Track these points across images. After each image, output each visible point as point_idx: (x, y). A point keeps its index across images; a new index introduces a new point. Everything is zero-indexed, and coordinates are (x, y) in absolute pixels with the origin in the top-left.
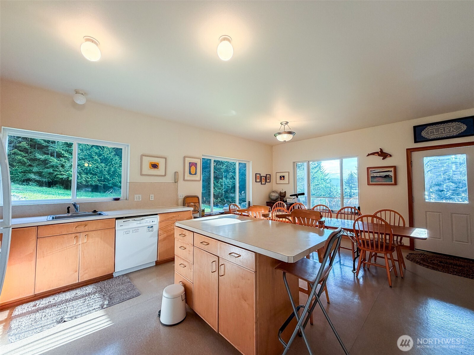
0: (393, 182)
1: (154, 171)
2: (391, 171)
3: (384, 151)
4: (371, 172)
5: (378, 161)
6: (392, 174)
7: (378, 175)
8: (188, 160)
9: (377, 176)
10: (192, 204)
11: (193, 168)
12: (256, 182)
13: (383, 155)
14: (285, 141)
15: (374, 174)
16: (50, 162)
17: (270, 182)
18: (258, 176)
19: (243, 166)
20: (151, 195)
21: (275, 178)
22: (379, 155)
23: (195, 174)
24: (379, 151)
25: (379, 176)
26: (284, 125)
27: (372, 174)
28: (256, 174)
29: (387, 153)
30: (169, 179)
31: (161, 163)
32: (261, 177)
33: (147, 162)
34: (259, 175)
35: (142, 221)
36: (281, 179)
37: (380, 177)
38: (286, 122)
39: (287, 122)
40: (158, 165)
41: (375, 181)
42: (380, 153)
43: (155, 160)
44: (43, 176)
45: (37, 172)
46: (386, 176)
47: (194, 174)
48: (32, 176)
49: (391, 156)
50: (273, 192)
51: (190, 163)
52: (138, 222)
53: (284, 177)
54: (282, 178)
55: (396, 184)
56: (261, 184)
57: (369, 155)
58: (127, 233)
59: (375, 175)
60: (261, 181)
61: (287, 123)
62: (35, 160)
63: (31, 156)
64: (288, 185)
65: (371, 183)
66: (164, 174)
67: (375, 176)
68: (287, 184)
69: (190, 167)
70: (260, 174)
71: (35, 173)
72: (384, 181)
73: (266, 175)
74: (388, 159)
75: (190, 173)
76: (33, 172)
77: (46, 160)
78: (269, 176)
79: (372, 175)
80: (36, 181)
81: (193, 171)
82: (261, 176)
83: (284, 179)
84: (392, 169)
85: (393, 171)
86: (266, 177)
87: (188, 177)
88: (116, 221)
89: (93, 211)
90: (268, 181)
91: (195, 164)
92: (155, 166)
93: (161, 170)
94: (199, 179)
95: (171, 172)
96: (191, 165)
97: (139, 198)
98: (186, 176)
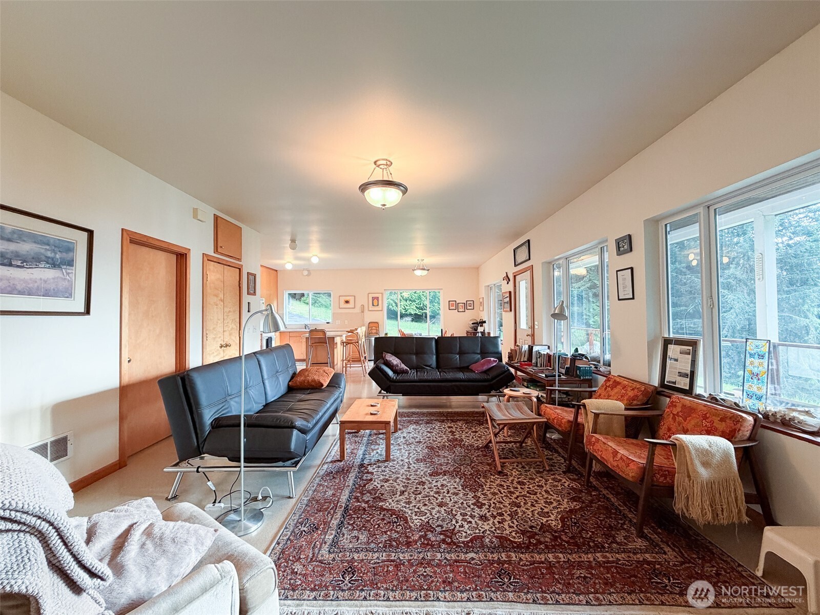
1: (347, 306)
6: (509, 300)
8: (371, 296)
10: (374, 328)
11: (376, 300)
12: (449, 310)
17: (473, 309)
18: (453, 304)
20: (346, 321)
21: (479, 305)
22: (506, 280)
23: (378, 305)
28: (449, 301)
30: (358, 310)
31: (351, 299)
33: (343, 299)
34: (454, 302)
40: (350, 301)
42: (506, 277)
43: (347, 298)
47: (376, 306)
49: (509, 280)
51: (373, 298)
53: (481, 303)
55: (511, 310)
56: (458, 312)
57: (503, 279)
60: (457, 308)
64: (483, 312)
66: (353, 307)
70: (456, 301)
73: (467, 301)
75: (373, 305)
78: (472, 302)
81: (375, 303)
82: (458, 303)
86: (466, 304)
87: (371, 308)
90: (469, 308)
92: (347, 302)
93: (351, 305)
94: (381, 309)
95: (358, 306)
96: (373, 299)
97: (338, 322)
98: (370, 307)
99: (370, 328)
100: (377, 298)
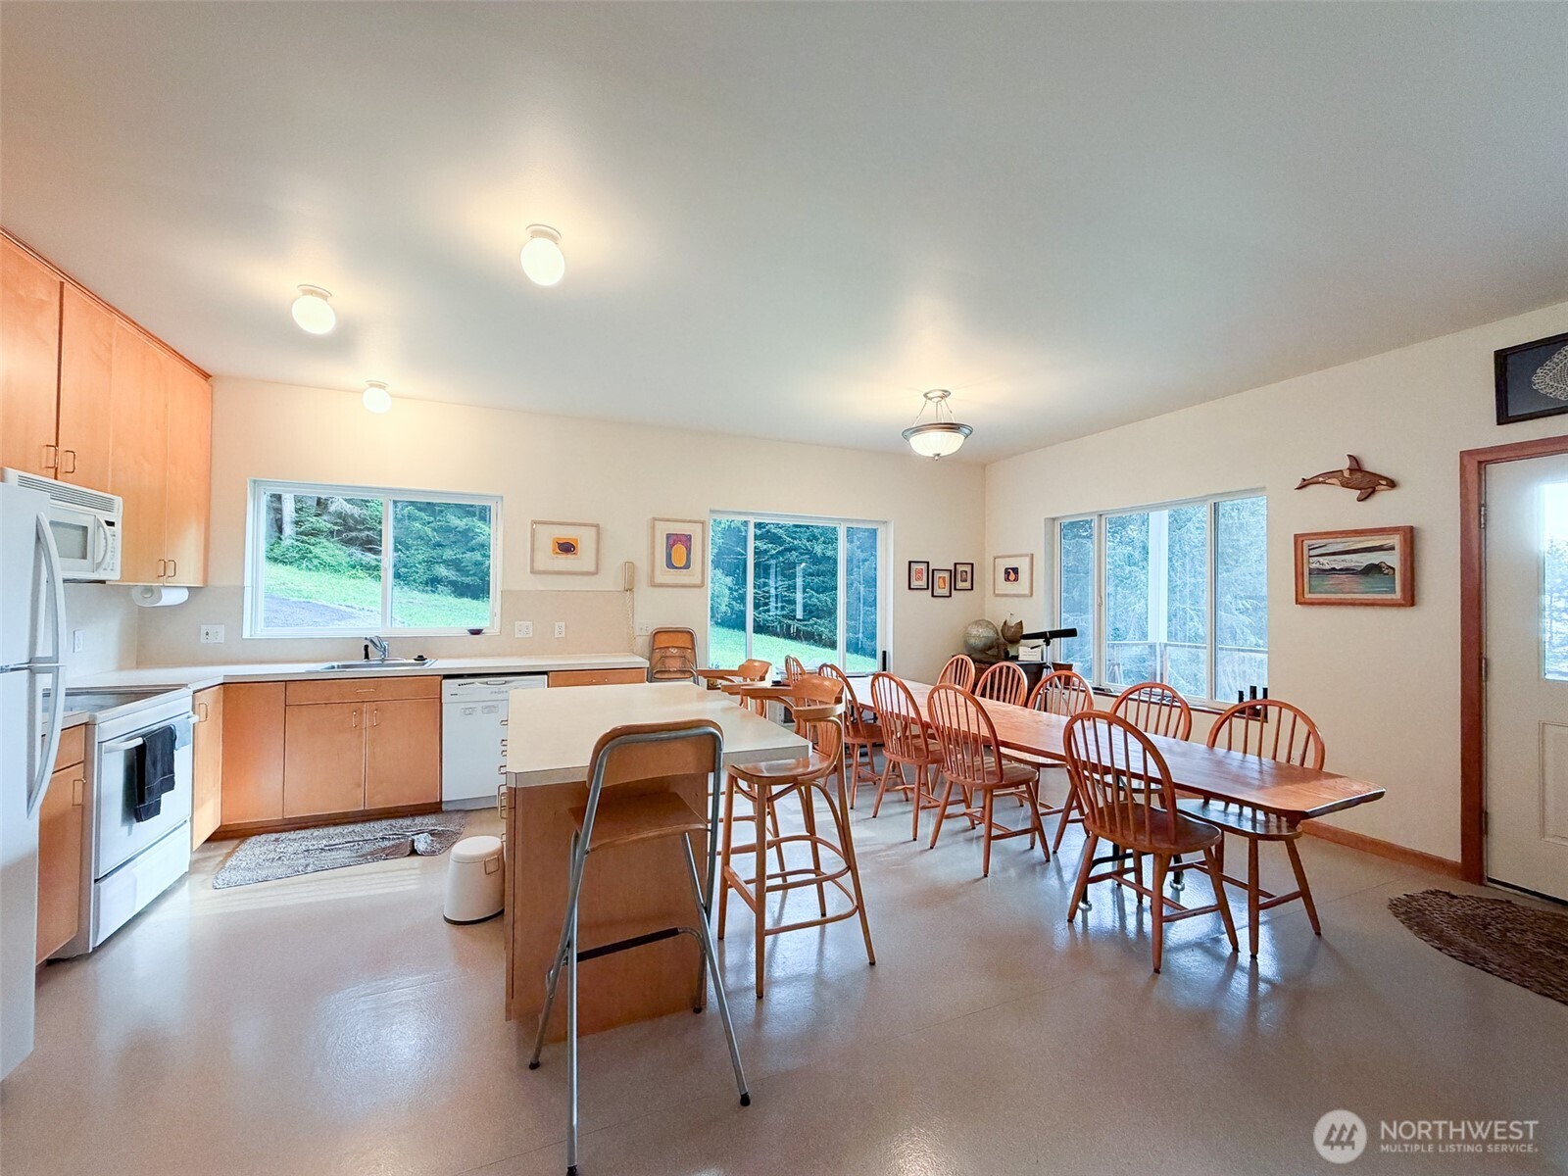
0: (1398, 595)
1: (565, 562)
2: (1392, 548)
3: (1371, 465)
4: (1313, 553)
5: (1341, 509)
6: (1393, 560)
7: (1339, 562)
8: (663, 529)
9: (1334, 569)
10: (675, 651)
11: (680, 549)
12: (910, 588)
13: (1364, 481)
14: (938, 455)
15: (1321, 559)
16: (477, 534)
17: (972, 589)
18: (920, 572)
19: (867, 540)
20: (557, 624)
21: (990, 577)
22: (1346, 484)
23: (687, 566)
24: (1345, 464)
25: (1341, 570)
26: (936, 400)
27: (1315, 559)
28: (910, 563)
29: (1378, 472)
30: (610, 580)
31: (585, 540)
32: (931, 574)
33: (547, 537)
34: (923, 566)
35: (504, 688)
36: (1007, 579)
37: (1347, 571)
38: (940, 394)
39: (946, 391)
40: (577, 543)
41: (1327, 589)
42: (1346, 474)
43: (566, 534)
44: (463, 571)
45: (452, 561)
46: (1373, 569)
47: (681, 568)
48: (442, 571)
49: (1392, 484)
50: (978, 623)
51: (669, 536)
52: (495, 688)
53: (1015, 570)
54: (1012, 574)
55: (1410, 599)
56: (933, 596)
57: (1305, 484)
58: (468, 712)
59: (1327, 563)
60: (930, 586)
61: (946, 394)
62: (449, 530)
63: (440, 521)
64: (1027, 600)
65: (1308, 596)
66: (592, 569)
67: (1328, 567)
68: (1024, 596)
69: (670, 546)
70: (928, 563)
71: (447, 563)
72: (1360, 590)
73: (955, 564)
74: (1383, 497)
75: (670, 565)
76: (444, 562)
77: (469, 528)
78: (968, 569)
79: (1313, 566)
80: (453, 584)
81: (679, 558)
82: (933, 570)
83: (1016, 580)
84: (1395, 540)
85: (1397, 547)
86: (953, 574)
87: (664, 575)
88: (444, 681)
89: (416, 657)
90: (960, 585)
91: (684, 539)
92: (567, 548)
93: (584, 559)
94: (698, 581)
95: (613, 564)
96: (673, 540)
97: (523, 628)
98: (657, 573)
99: (657, 655)
100: (686, 540)
